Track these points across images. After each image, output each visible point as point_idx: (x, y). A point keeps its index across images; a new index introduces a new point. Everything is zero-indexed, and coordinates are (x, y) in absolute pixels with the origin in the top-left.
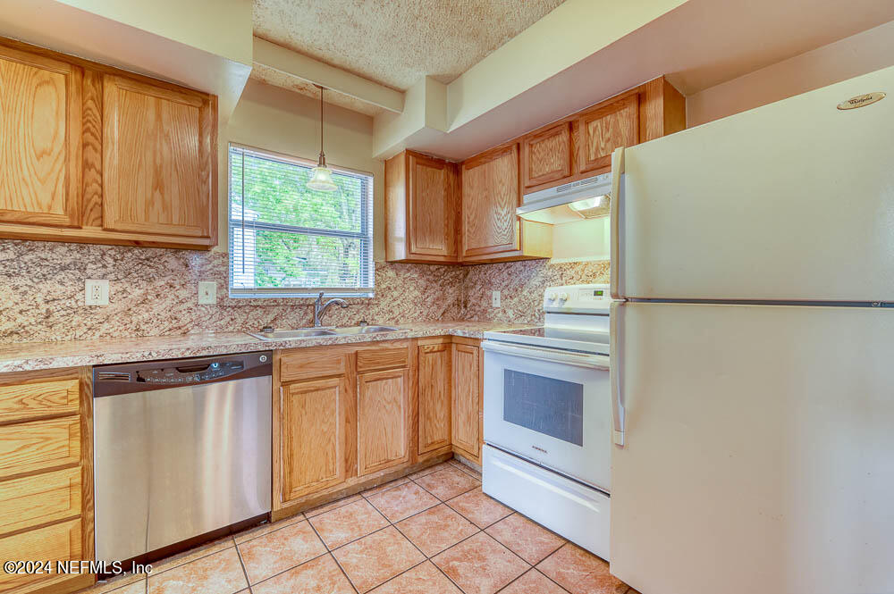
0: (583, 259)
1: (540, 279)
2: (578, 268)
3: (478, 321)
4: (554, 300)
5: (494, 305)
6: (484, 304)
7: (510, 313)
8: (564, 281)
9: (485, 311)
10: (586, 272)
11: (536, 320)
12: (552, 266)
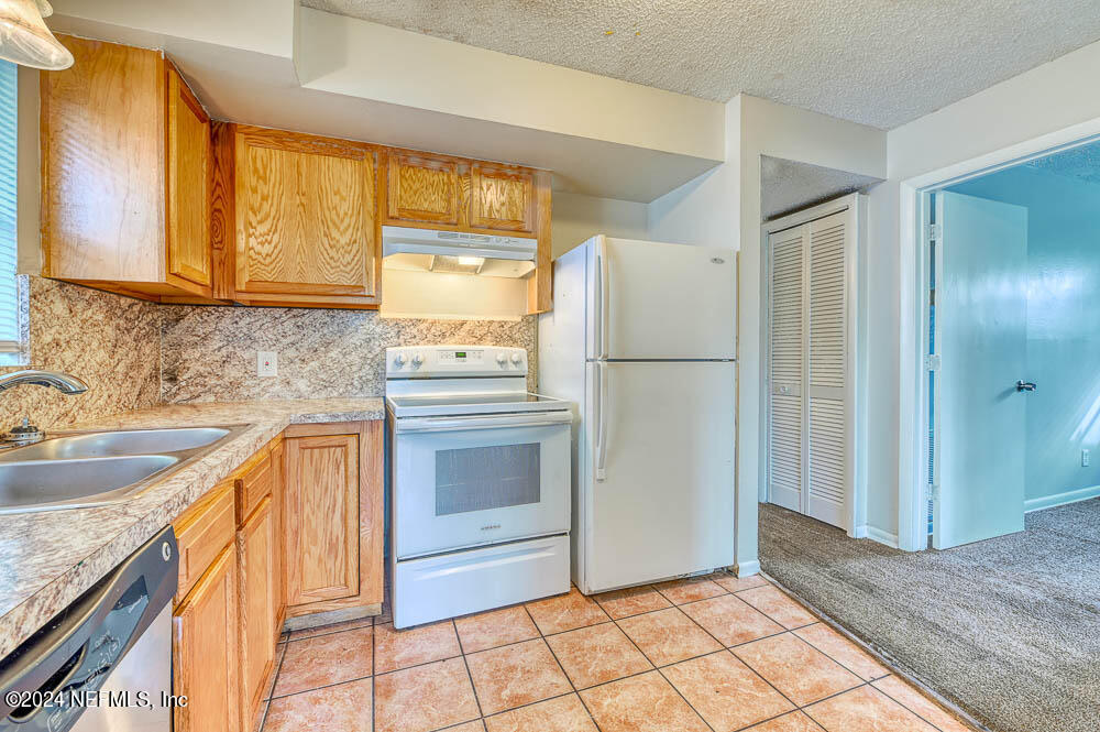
0: (430, 317)
1: (364, 337)
2: (423, 326)
3: (216, 403)
4: (402, 364)
5: (261, 373)
6: (232, 372)
7: (302, 385)
8: (401, 341)
9: (235, 385)
10: (433, 331)
11: (355, 391)
12: (383, 320)
